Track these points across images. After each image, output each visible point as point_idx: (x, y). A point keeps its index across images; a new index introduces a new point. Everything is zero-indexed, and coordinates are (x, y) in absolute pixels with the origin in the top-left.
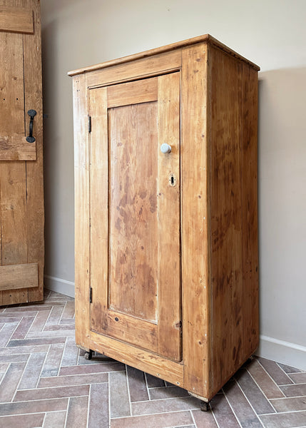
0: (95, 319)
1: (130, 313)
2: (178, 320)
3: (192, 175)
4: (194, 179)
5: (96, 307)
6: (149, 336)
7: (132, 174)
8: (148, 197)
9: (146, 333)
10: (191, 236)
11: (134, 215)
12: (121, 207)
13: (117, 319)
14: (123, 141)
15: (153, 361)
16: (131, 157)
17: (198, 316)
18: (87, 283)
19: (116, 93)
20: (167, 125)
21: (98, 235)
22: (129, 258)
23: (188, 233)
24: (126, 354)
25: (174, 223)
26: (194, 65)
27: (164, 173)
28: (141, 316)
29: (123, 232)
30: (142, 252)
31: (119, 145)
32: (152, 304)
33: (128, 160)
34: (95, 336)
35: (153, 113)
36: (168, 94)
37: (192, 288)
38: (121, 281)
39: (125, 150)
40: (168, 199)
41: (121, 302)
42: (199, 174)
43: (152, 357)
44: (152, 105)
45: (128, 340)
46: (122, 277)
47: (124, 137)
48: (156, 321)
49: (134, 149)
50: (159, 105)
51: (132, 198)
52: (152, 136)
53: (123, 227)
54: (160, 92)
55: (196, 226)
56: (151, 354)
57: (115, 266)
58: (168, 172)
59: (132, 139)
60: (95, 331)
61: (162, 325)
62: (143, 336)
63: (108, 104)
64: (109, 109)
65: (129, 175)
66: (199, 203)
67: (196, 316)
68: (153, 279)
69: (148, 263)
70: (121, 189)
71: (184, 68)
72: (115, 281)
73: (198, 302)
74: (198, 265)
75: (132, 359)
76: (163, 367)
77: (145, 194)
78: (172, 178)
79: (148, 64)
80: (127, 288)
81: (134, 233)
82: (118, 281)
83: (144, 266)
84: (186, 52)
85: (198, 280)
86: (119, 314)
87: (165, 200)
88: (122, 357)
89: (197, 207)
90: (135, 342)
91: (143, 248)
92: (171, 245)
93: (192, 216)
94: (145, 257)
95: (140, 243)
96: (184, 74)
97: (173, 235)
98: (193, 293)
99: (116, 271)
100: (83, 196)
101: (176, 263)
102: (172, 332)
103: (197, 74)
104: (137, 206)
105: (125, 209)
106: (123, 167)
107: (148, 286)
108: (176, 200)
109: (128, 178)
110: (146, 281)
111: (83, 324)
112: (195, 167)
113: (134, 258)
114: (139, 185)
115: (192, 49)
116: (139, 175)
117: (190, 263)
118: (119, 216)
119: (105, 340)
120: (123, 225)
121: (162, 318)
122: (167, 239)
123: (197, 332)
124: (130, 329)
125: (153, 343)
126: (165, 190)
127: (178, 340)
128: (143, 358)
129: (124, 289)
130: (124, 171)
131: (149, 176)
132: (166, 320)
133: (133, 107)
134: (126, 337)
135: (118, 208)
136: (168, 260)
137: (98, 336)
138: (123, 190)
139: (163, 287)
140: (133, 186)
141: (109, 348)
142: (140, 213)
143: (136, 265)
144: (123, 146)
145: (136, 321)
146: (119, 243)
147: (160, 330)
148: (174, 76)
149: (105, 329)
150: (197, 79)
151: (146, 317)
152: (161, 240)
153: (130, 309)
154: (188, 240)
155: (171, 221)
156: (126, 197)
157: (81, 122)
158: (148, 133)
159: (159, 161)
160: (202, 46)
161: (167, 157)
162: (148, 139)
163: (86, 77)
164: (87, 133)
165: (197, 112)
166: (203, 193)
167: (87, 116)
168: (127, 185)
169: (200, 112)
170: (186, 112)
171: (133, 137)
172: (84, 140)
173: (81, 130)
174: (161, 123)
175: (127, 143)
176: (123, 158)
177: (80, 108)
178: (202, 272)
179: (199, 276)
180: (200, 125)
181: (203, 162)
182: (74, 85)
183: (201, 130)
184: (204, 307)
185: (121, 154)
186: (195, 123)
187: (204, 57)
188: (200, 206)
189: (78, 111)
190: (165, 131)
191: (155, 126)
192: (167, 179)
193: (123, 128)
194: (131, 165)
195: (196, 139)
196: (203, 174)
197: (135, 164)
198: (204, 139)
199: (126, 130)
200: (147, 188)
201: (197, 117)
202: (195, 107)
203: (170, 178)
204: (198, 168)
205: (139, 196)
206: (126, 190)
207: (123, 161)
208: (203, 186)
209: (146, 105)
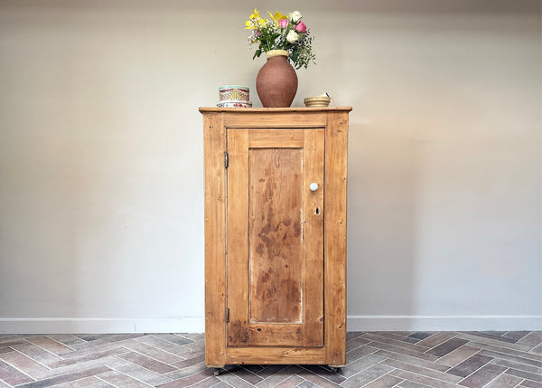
0: (232, 336)
1: (273, 321)
2: (322, 316)
3: (334, 207)
4: (336, 210)
5: (235, 325)
6: (294, 335)
7: (276, 206)
8: (292, 224)
9: (291, 333)
10: (333, 253)
11: (279, 240)
12: (263, 234)
13: (259, 330)
14: (266, 178)
15: (298, 352)
16: (275, 192)
17: (339, 308)
18: (223, 305)
19: (258, 136)
20: (312, 168)
21: (236, 259)
22: (272, 276)
23: (330, 250)
24: (268, 356)
25: (319, 243)
26: (338, 127)
27: (309, 205)
28: (285, 321)
29: (266, 256)
30: (286, 270)
31: (261, 180)
32: (296, 309)
33: (271, 194)
34: (232, 350)
35: (297, 158)
36: (313, 144)
37: (333, 289)
38: (263, 297)
39: (268, 185)
40: (313, 225)
41: (263, 314)
42: (340, 206)
43: (296, 351)
44: (296, 151)
45: (273, 344)
46: (264, 294)
47: (266, 174)
48: (301, 322)
49: (278, 185)
50: (305, 152)
51: (276, 226)
52: (296, 176)
54: (306, 141)
55: (338, 244)
56: (295, 349)
57: (255, 285)
58: (313, 204)
59: (275, 177)
60: (232, 346)
61: (307, 323)
62: (289, 336)
63: (250, 145)
64: (250, 149)
65: (273, 207)
66: (341, 227)
67: (336, 309)
68: (297, 289)
69: (292, 277)
70: (263, 218)
71: (329, 126)
72: (256, 298)
73: (338, 299)
74: (338, 272)
75: (276, 358)
76: (307, 354)
77: (290, 222)
78: (317, 210)
80: (270, 302)
81: (278, 255)
82: (260, 297)
83: (289, 280)
84: (331, 115)
85: (339, 283)
86: (261, 324)
87: (311, 227)
88: (261, 359)
89: (338, 230)
90: (280, 343)
91: (287, 266)
92: (316, 261)
93: (335, 237)
94: (289, 274)
95: (284, 262)
96: (329, 131)
97: (318, 251)
98: (335, 293)
99: (258, 289)
100: (217, 226)
101: (320, 274)
102: (316, 326)
103: (340, 133)
104: (281, 233)
105: (269, 236)
106: (266, 200)
107: (293, 295)
108: (320, 226)
109: (271, 209)
110: (291, 292)
111: (217, 344)
112: (337, 201)
113: (278, 276)
114: (283, 215)
115: (336, 114)
116: (284, 207)
117: (333, 272)
118: (261, 241)
119: (244, 351)
120: (266, 250)
121: (307, 318)
122: (312, 256)
123: (338, 320)
124: (275, 335)
125: (299, 339)
126: (310, 218)
127: (322, 331)
128: (288, 353)
129: (267, 302)
130: (267, 204)
131: (293, 207)
132: (311, 319)
133: (276, 151)
134: (270, 342)
135: (259, 235)
136: (313, 272)
137: (236, 350)
138: (266, 219)
139: (308, 294)
140: (277, 216)
141: (250, 356)
142: (285, 238)
143: (280, 281)
144: (266, 182)
145: (281, 326)
146: (260, 265)
147: (305, 327)
148: (319, 132)
149: (245, 341)
150: (340, 137)
151: (290, 321)
152: (306, 258)
153: (273, 318)
154: (330, 255)
155: (316, 243)
156: (269, 225)
157: (214, 157)
158: (292, 173)
159: (304, 196)
160: (345, 114)
161: (313, 192)
162: (293, 178)
163: (222, 116)
164: (223, 168)
165: (340, 161)
166: (345, 220)
167: (222, 152)
168: (271, 216)
169: (342, 161)
170: (330, 160)
171: (277, 175)
172: (219, 174)
173: (215, 165)
174: (306, 166)
175: (270, 179)
176: (266, 192)
177: (213, 144)
178: (343, 277)
179: (340, 279)
180: (342, 170)
181: (344, 197)
182: (205, 122)
183: (342, 174)
184: (343, 301)
185: (264, 189)
186: (337, 168)
187: (346, 122)
188: (342, 230)
189: (211, 147)
190: (311, 173)
191: (299, 168)
192: (312, 211)
193: (266, 166)
194: (275, 198)
195: (339, 180)
196: (344, 207)
197: (279, 197)
198: (345, 181)
199: (269, 169)
200: (291, 217)
201: (340, 164)
202: (338, 157)
203: (315, 209)
204: (340, 202)
205: (283, 225)
206: (269, 220)
207: (265, 195)
208: (343, 214)
209: (290, 150)
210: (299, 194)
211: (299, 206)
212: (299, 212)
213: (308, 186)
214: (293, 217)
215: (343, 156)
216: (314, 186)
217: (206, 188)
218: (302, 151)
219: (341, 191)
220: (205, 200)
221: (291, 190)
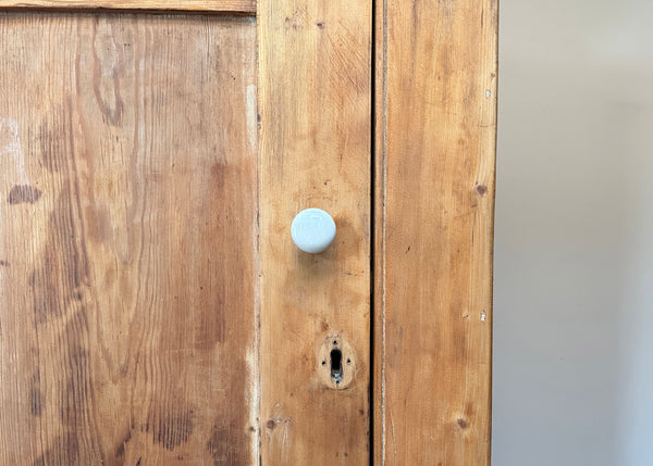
4: (435, 355)
7: (107, 336)
8: (200, 436)
14: (49, 183)
16: (100, 258)
20: (305, 129)
27: (291, 329)
33: (78, 272)
35: (223, 69)
39: (61, 224)
40: (310, 441)
42: (459, 339)
44: (217, 32)
47: (50, 159)
49: (116, 222)
51: (109, 446)
52: (219, 170)
58: (312, 326)
59: (100, 174)
65: (89, 342)
66: (460, 448)
70: (36, 406)
77: (187, 423)
78: (336, 357)
87: (300, 447)
89: (446, 463)
106: (48, 305)
108: (352, 443)
109: (77, 355)
112: (444, 308)
116: (152, 341)
126: (296, 404)
130: (56, 326)
131: (205, 344)
133: (105, 26)
138: (51, 409)
144: (45, 205)
156: (72, 443)
158: (197, 152)
159: (266, 282)
162: (198, 183)
165: (457, 93)
166: (480, 407)
168: (78, 392)
169: (470, 95)
170: (406, 86)
171: (113, 162)
174: (276, 117)
175: (67, 192)
176: (49, 259)
180: (468, 143)
181: (477, 289)
183: (470, 166)
185: (38, 240)
186: (446, 132)
190: (298, 153)
191: (235, 128)
192: (307, 359)
193: (46, 113)
194: (101, 296)
195: (449, 202)
196: (476, 340)
197: (125, 289)
198: (484, 201)
199: (66, 131)
200: (193, 397)
201: (457, 109)
202: (447, 71)
203: (324, 354)
204: (455, 312)
205: (147, 438)
206: (71, 415)
207: (42, 280)
208: (474, 378)
209: (180, 27)
210: (241, 270)
211: (243, 338)
212: (242, 369)
213: (280, 228)
214: (201, 393)
215: (472, 65)
216: (313, 229)
218: (244, 32)
219: (460, 254)
221: (196, 220)
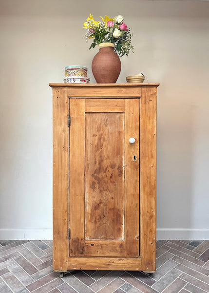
0: (73, 249)
1: (103, 238)
2: (139, 235)
3: (147, 155)
4: (148, 157)
5: (74, 241)
6: (118, 249)
7: (105, 154)
8: (116, 167)
9: (115, 247)
10: (147, 188)
11: (107, 179)
12: (95, 175)
13: (92, 245)
14: (98, 134)
15: (121, 262)
16: (104, 144)
17: (151, 230)
18: (66, 227)
19: (92, 104)
20: (131, 127)
22: (102, 205)
23: (144, 187)
24: (99, 264)
25: (136, 181)
26: (149, 97)
27: (129, 153)
28: (111, 239)
29: (97, 190)
30: (112, 201)
31: (94, 135)
32: (119, 230)
33: (101, 145)
34: (73, 260)
35: (120, 119)
36: (131, 110)
37: (147, 216)
38: (95, 221)
39: (99, 139)
40: (131, 168)
41: (95, 233)
42: (152, 155)
43: (119, 260)
44: (119, 114)
45: (102, 255)
46: (96, 218)
47: (98, 131)
48: (123, 239)
49: (106, 139)
50: (125, 115)
51: (105, 169)
52: (119, 132)
53: (97, 187)
54: (126, 108)
55: (150, 182)
56: (118, 259)
57: (90, 212)
58: (131, 153)
59: (104, 133)
60: (73, 257)
61: (127, 240)
62: (114, 250)
63: (86, 110)
64: (86, 113)
65: (103, 155)
66: (152, 170)
67: (149, 230)
68: (120, 215)
69: (116, 207)
70: (95, 163)
71: (143, 97)
72: (90, 221)
73: (150, 223)
74: (150, 203)
75: (104, 266)
76: (128, 263)
77: (115, 165)
78: (135, 157)
79: (118, 91)
80: (101, 224)
81: (106, 190)
82: (93, 221)
83: (114, 209)
84: (145, 89)
85: (151, 211)
86: (94, 241)
87: (130, 169)
88: (97, 267)
89: (150, 172)
90: (107, 255)
91: (113, 198)
92: (134, 195)
93: (148, 177)
94: (114, 204)
95: (111, 195)
96: (143, 100)
97: (135, 187)
98: (148, 219)
99: (91, 215)
101: (137, 204)
102: (134, 242)
103: (151, 102)
104: (109, 174)
105: (100, 176)
106: (98, 150)
107: (117, 220)
108: (137, 169)
109: (101, 156)
110: (115, 218)
111: (62, 255)
112: (149, 151)
113: (106, 205)
114: (110, 161)
115: (148, 88)
116: (110, 155)
117: (146, 203)
118: (94, 180)
119: (81, 260)
120: (97, 186)
121: (127, 236)
122: (131, 191)
123: (150, 238)
124: (104, 248)
125: (121, 252)
126: (129, 163)
127: (138, 246)
128: (113, 262)
129: (98, 224)
130: (98, 152)
131: (117, 155)
132: (130, 237)
133: (105, 114)
134: (100, 253)
135: (93, 175)
136: (132, 203)
137: (76, 259)
138: (97, 163)
139: (128, 219)
140: (105, 161)
141: (86, 264)
142: (111, 177)
143: (108, 209)
144: (97, 137)
145: (108, 242)
146: (93, 197)
147: (126, 243)
148: (136, 101)
149: (82, 253)
150: (151, 104)
151: (115, 238)
152: (127, 192)
153: (103, 236)
154: (144, 191)
155: (134, 181)
156: (100, 168)
157: (60, 119)
158: (117, 130)
159: (125, 147)
160: (155, 88)
161: (131, 144)
162: (117, 134)
163: (66, 89)
164: (67, 127)
165: (151, 122)
166: (155, 165)
167: (66, 115)
168: (101, 161)
169: (153, 122)
170: (144, 121)
171: (106, 132)
172: (64, 131)
173: (61, 124)
174: (126, 125)
175: (100, 135)
176: (98, 144)
177: (59, 109)
178: (154, 207)
179: (151, 208)
180: (153, 129)
181: (154, 148)
182: (54, 93)
183: (153, 131)
184: (154, 224)
185: (96, 142)
186: (149, 127)
187: (155, 94)
188: (153, 172)
189: (58, 111)
190: (130, 130)
191: (122, 127)
192: (131, 157)
193: (98, 125)
194: (104, 148)
195: (150, 136)
196: (154, 155)
197: (107, 147)
198: (155, 136)
199: (100, 127)
200: (116, 162)
201: (151, 124)
202: (150, 119)
203: (133, 157)
204: (151, 151)
205: (110, 167)
206: (100, 164)
207: (97, 146)
208: (154, 161)
209: (115, 114)
210: (122, 145)
211: (122, 154)
212: (122, 158)
213: (128, 140)
214: (117, 162)
215: (153, 118)
216: (132, 140)
217: (54, 141)
218: (123, 114)
219: (152, 143)
220: (54, 149)
221: (116, 143)
